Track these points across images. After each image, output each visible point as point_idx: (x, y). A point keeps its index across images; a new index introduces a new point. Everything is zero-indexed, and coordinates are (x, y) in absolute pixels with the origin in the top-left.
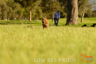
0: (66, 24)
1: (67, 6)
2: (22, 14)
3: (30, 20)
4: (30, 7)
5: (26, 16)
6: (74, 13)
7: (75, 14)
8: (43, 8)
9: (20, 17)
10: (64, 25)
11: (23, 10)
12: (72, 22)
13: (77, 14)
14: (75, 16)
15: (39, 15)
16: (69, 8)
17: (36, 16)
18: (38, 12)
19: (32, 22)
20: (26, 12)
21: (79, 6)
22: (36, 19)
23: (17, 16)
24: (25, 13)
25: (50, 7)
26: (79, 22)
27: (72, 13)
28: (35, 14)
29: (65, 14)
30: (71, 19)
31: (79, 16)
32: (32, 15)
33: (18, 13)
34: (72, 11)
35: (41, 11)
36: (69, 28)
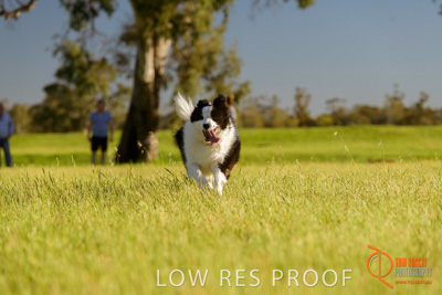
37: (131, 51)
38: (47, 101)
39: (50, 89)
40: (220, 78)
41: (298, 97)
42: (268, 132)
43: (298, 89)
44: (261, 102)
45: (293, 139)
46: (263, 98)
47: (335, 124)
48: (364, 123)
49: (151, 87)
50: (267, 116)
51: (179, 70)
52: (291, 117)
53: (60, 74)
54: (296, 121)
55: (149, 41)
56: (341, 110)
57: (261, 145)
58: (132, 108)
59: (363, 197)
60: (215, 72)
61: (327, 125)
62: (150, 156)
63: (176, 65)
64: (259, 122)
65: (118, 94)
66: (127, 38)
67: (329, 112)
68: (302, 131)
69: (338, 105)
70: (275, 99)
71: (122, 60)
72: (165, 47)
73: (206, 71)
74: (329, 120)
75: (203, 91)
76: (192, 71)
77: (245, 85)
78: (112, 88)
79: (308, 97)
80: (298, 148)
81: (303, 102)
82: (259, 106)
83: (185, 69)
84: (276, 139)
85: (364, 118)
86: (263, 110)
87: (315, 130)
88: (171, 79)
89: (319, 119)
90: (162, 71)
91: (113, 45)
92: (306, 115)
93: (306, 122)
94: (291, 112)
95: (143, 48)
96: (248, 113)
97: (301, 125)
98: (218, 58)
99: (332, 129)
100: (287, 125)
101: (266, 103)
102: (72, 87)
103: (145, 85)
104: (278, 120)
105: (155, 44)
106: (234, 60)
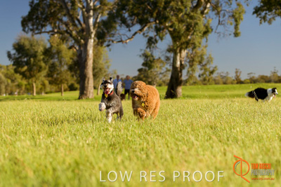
0: (79, 98)
1: (80, 76)
2: (24, 87)
3: (35, 94)
4: (34, 79)
5: (29, 90)
6: (88, 83)
7: (90, 85)
8: (50, 79)
9: (22, 91)
10: (76, 100)
11: (24, 82)
12: (86, 95)
13: (92, 85)
14: (89, 88)
15: (45, 88)
16: (82, 79)
17: (41, 89)
18: (44, 85)
19: (37, 96)
20: (29, 84)
21: (94, 75)
22: (41, 93)
23: (18, 90)
24: (28, 86)
25: (58, 78)
26: (95, 95)
27: (86, 85)
28: (40, 86)
29: (77, 86)
30: (85, 92)
31: (95, 88)
32: (37, 87)
33: (19, 86)
34: (86, 82)
35: (47, 82)
36: (83, 103)
37: (171, 55)
38: (139, 75)
39: (140, 70)
40: (206, 65)
41: (236, 72)
42: (225, 86)
43: (236, 69)
44: (222, 74)
45: (234, 89)
47: (251, 83)
48: (262, 82)
49: (179, 69)
50: (224, 80)
51: (189, 62)
52: (234, 80)
53: (143, 64)
54: (236, 82)
55: (178, 51)
56: (253, 77)
57: (222, 91)
58: (172, 77)
59: (261, 112)
60: (204, 63)
61: (248, 83)
62: (179, 96)
63: (188, 60)
64: (221, 82)
65: (166, 72)
66: (169, 50)
67: (248, 78)
68: (238, 85)
69: (252, 75)
70: (227, 73)
71: (168, 59)
72: (184, 53)
73: (200, 62)
74: (248, 81)
75: (199, 70)
76: (195, 63)
77: (216, 67)
78: (164, 70)
79: (241, 72)
80: (236, 92)
81: (238, 74)
82: (221, 76)
83: (192, 62)
84: (228, 89)
85: (262, 80)
86: (223, 77)
87: (243, 85)
89: (245, 80)
90: (183, 63)
91: (164, 53)
92: (239, 79)
93: (240, 82)
94: (234, 78)
95: (176, 54)
96: (217, 78)
97: (237, 83)
98: (205, 57)
99: (250, 84)
100: (232, 83)
101: (224, 75)
102: (147, 68)
103: (177, 68)
104: (229, 81)
105: (180, 52)
106: (211, 58)
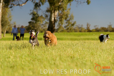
37: (49, 14)
39: (30, 23)
41: (88, 25)
43: (87, 23)
44: (79, 26)
45: (86, 35)
46: (79, 25)
47: (96, 31)
50: (80, 29)
51: (60, 18)
52: (86, 30)
53: (32, 19)
54: (87, 31)
56: (97, 28)
57: (79, 36)
58: (49, 27)
60: (68, 19)
61: (94, 32)
64: (78, 31)
65: (45, 24)
66: (48, 11)
67: (94, 29)
68: (88, 33)
69: (97, 27)
70: (82, 25)
71: (47, 16)
72: (56, 13)
73: (66, 19)
74: (95, 30)
75: (65, 23)
76: (63, 19)
77: (75, 22)
78: (44, 22)
79: (90, 25)
80: (87, 37)
81: (89, 26)
82: (78, 27)
84: (82, 35)
85: (103, 30)
86: (79, 28)
87: (91, 33)
88: (58, 20)
89: (92, 30)
90: (56, 19)
91: (45, 12)
92: (89, 29)
93: (89, 31)
94: (86, 29)
95: (51, 13)
96: (76, 29)
97: (88, 32)
100: (85, 32)
101: (80, 26)
102: (34, 22)
103: (52, 22)
104: (83, 30)
105: (54, 12)
106: (72, 16)
